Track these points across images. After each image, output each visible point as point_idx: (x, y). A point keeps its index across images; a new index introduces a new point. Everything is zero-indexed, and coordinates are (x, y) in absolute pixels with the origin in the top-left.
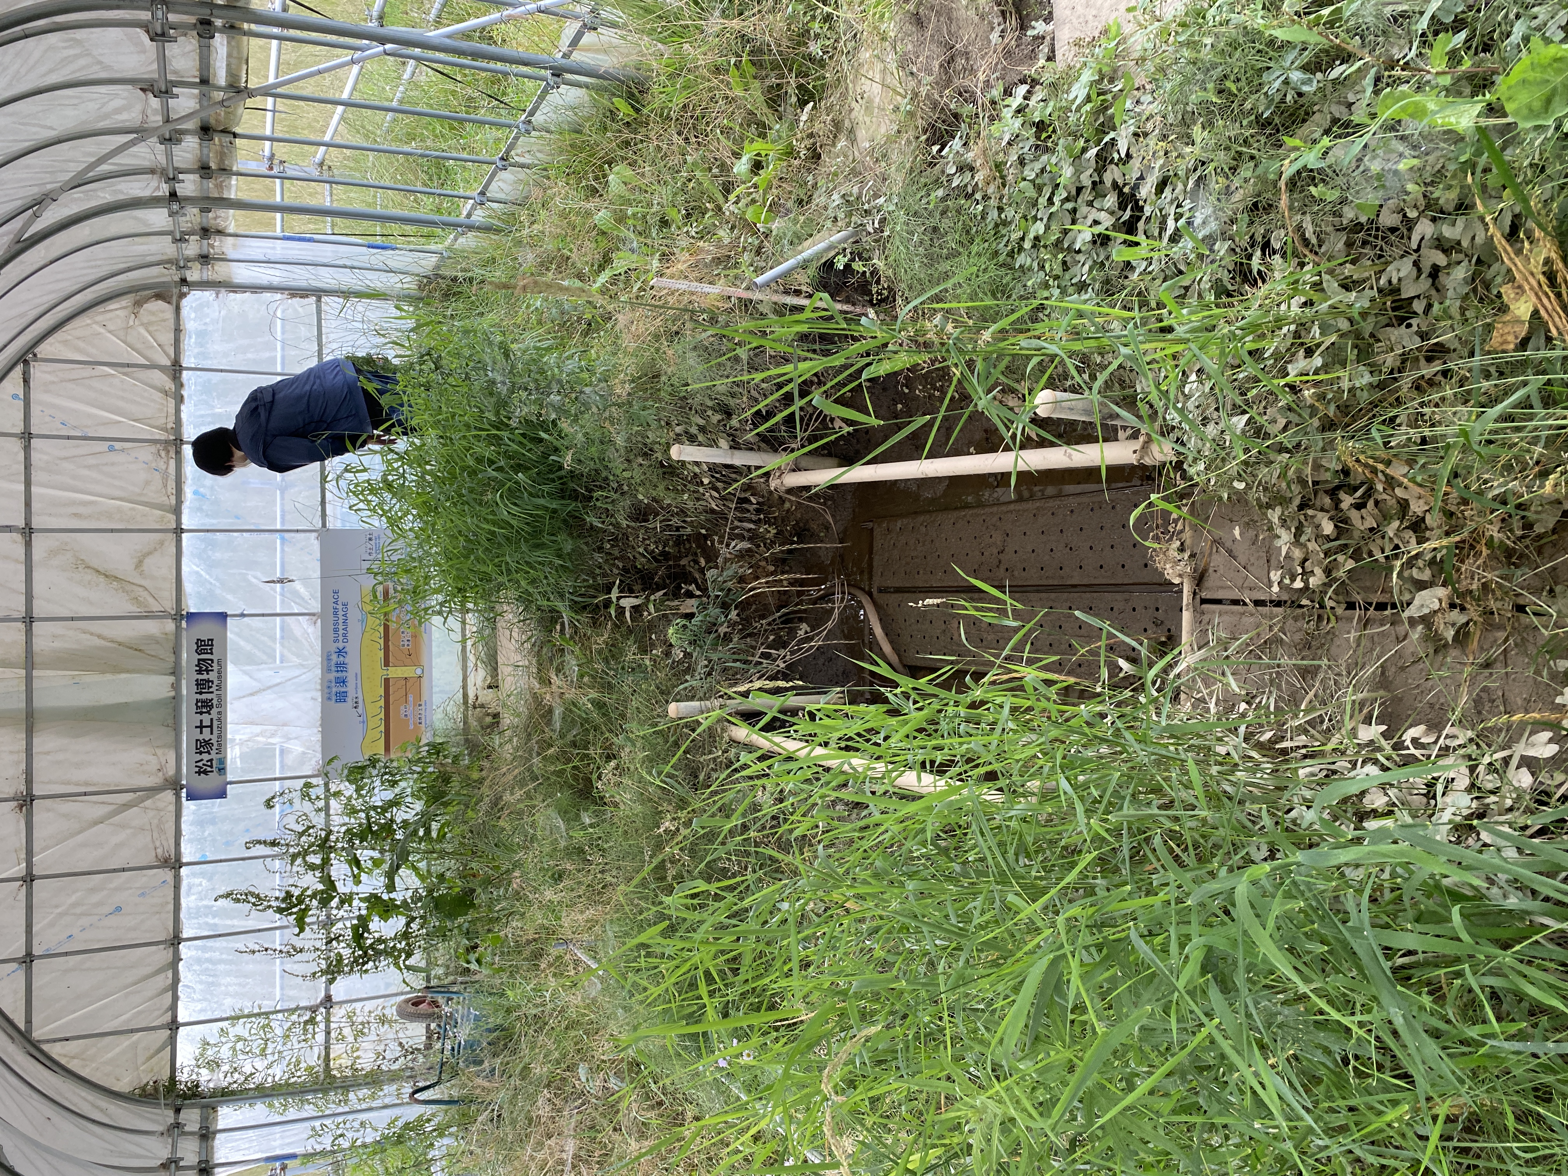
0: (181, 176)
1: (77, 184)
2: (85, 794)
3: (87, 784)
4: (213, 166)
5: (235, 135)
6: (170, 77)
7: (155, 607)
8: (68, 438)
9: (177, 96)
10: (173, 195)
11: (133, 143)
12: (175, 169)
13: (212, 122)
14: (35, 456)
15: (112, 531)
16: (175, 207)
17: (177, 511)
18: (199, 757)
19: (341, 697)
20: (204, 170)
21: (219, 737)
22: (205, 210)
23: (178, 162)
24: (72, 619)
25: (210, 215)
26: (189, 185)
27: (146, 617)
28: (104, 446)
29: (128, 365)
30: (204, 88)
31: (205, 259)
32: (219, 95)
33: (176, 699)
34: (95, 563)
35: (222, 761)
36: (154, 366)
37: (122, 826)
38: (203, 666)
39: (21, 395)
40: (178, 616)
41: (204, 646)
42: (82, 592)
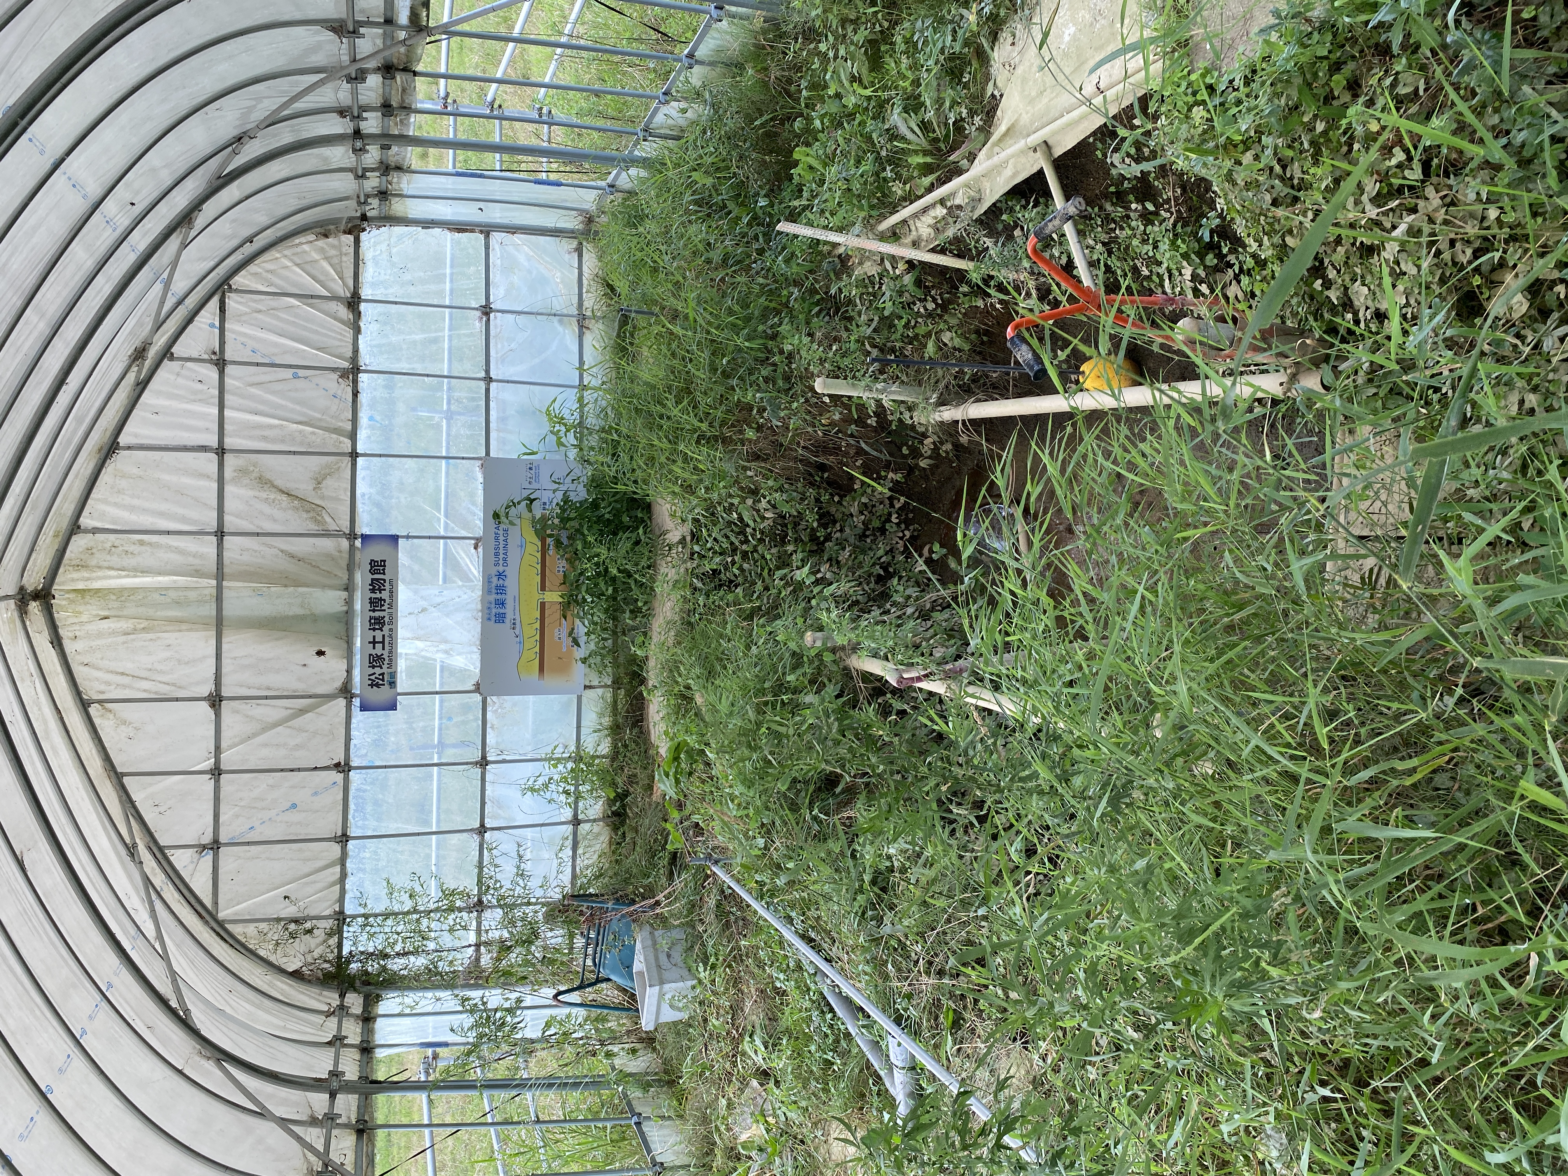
0: (365, 115)
1: (273, 121)
2: (266, 698)
3: (268, 689)
4: (394, 104)
5: (415, 74)
6: (359, 17)
7: (333, 527)
8: (258, 364)
9: (363, 36)
10: (357, 133)
11: (322, 82)
12: (360, 107)
13: (395, 61)
14: (228, 381)
15: (294, 453)
16: (359, 144)
17: (353, 436)
18: (371, 671)
19: (500, 618)
20: (387, 108)
21: (391, 652)
22: (385, 147)
23: (363, 99)
24: (258, 534)
25: (390, 152)
26: (372, 124)
27: (323, 535)
28: (289, 373)
29: (312, 297)
30: (389, 28)
31: (383, 195)
32: (402, 35)
33: (349, 613)
34: (279, 483)
35: (393, 676)
36: (335, 298)
37: (300, 730)
38: (376, 586)
39: (217, 324)
40: (352, 536)
41: (377, 567)
42: (267, 509)
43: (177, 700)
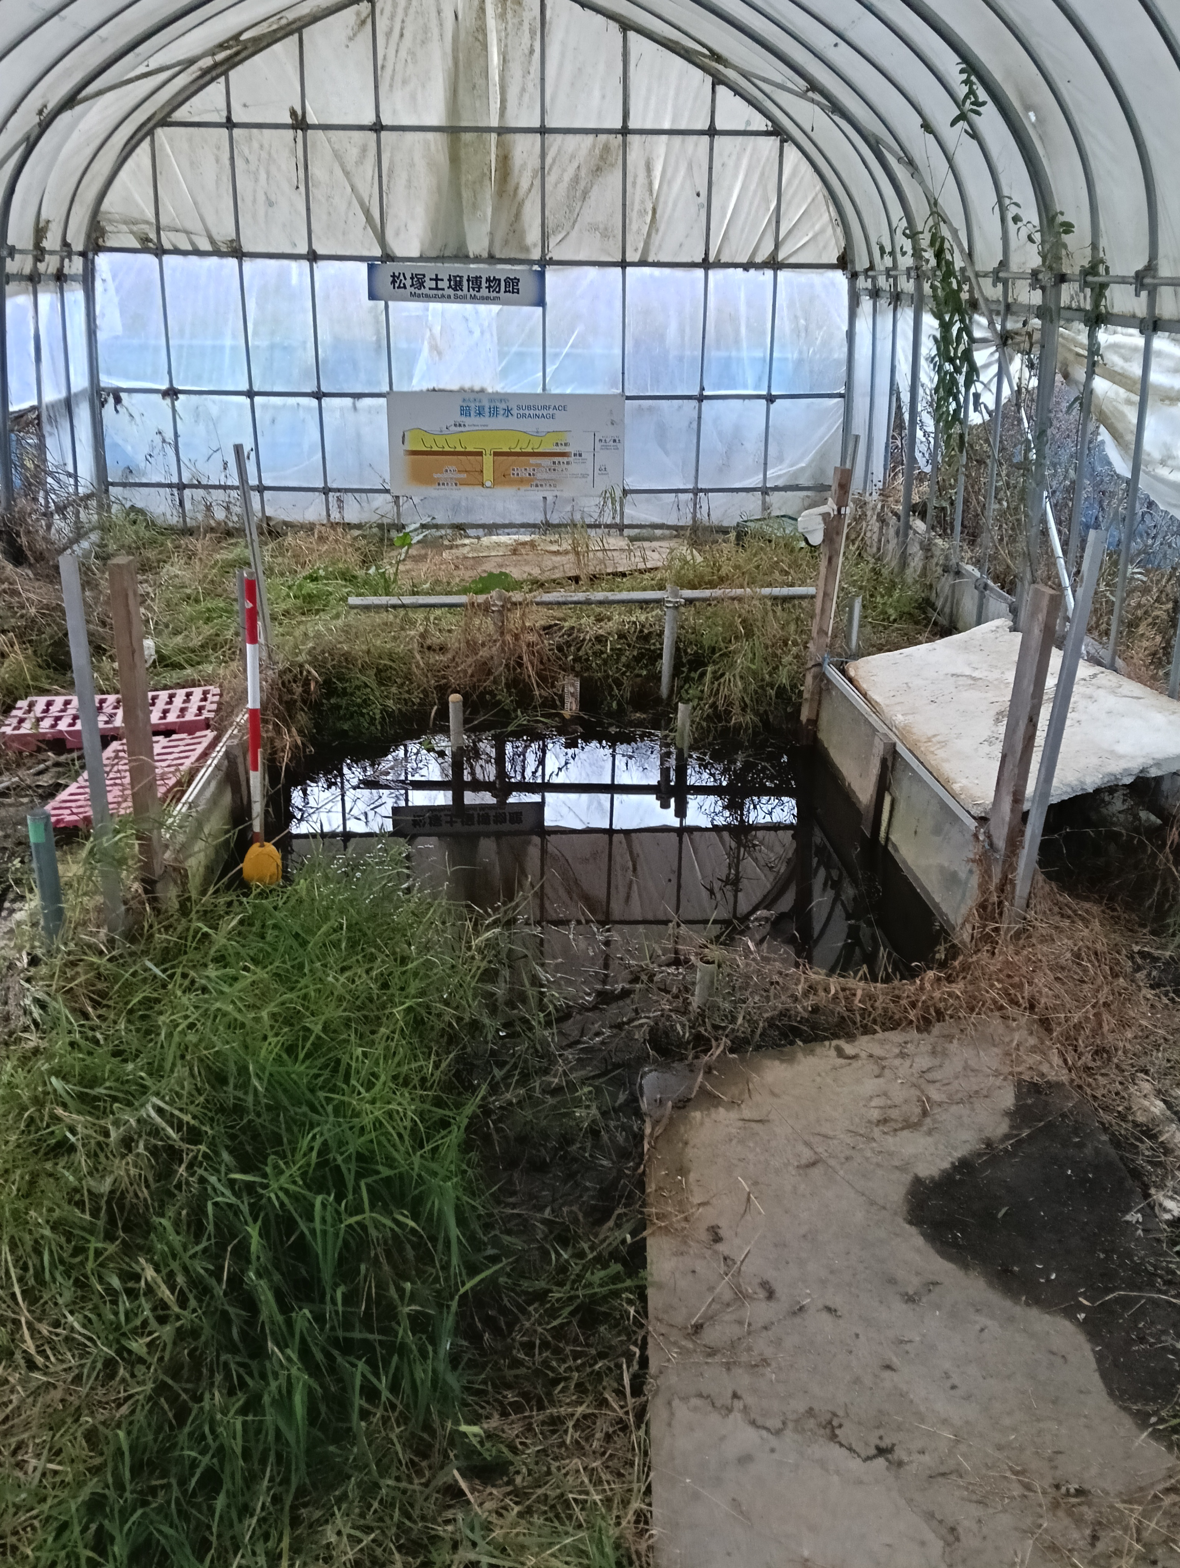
2: (380, 177)
3: (389, 179)
7: (553, 241)
8: (710, 168)
14: (693, 139)
17: (643, 263)
18: (408, 277)
19: (465, 411)
21: (428, 296)
22: (912, 298)
27: (543, 232)
29: (778, 222)
31: (875, 294)
33: (466, 259)
34: (596, 187)
35: (404, 297)
36: (777, 245)
37: (349, 210)
38: (493, 284)
39: (749, 128)
40: (543, 262)
41: (512, 285)
42: (567, 177)
43: (376, 87)
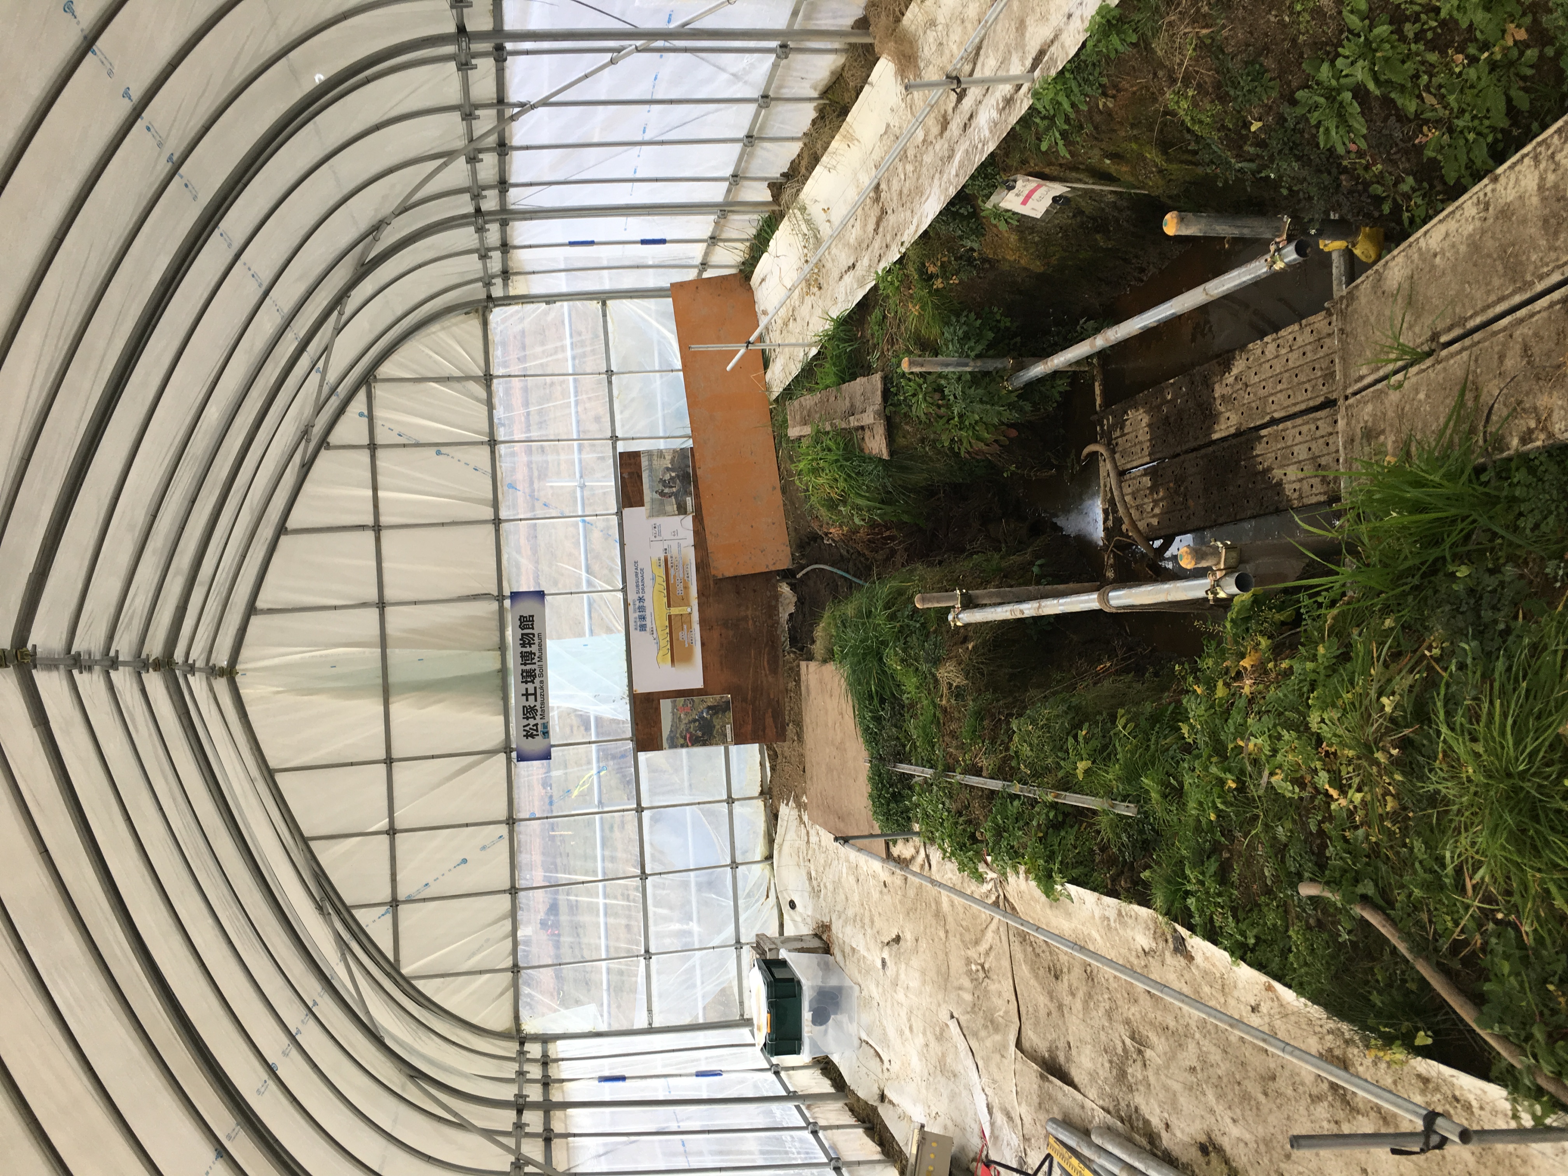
0: (484, 193)
1: (405, 207)
2: (433, 757)
7: (481, 590)
8: (404, 446)
9: (478, 117)
10: (478, 211)
12: (479, 186)
13: (507, 137)
14: (379, 463)
15: (443, 524)
16: (480, 223)
18: (526, 722)
20: (502, 184)
21: (543, 703)
22: (504, 225)
23: (481, 179)
24: (415, 603)
26: (490, 203)
28: (432, 451)
29: (448, 379)
30: (500, 107)
31: (506, 274)
32: (510, 112)
33: (503, 671)
35: (545, 726)
36: (468, 378)
37: (465, 786)
38: (526, 640)
39: (366, 413)
40: (500, 598)
41: (526, 622)
